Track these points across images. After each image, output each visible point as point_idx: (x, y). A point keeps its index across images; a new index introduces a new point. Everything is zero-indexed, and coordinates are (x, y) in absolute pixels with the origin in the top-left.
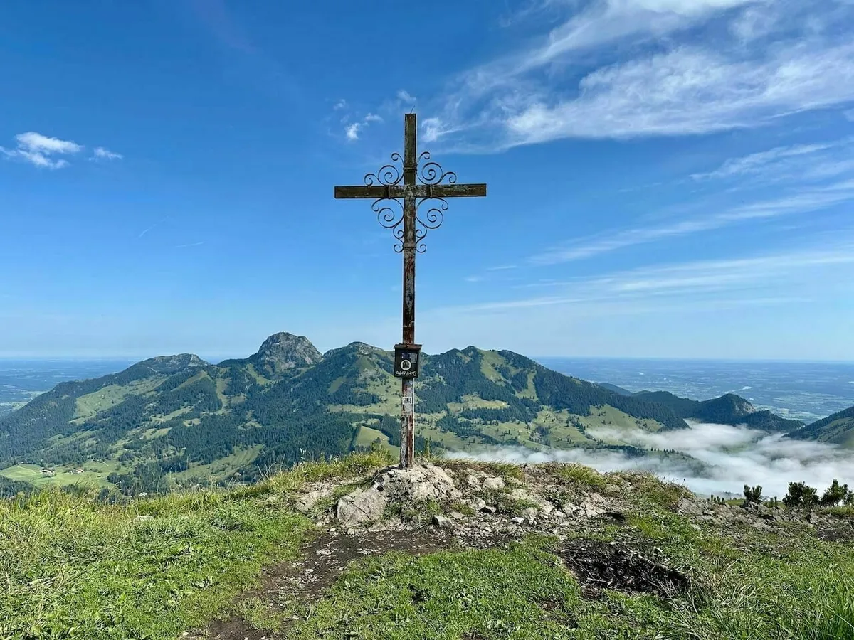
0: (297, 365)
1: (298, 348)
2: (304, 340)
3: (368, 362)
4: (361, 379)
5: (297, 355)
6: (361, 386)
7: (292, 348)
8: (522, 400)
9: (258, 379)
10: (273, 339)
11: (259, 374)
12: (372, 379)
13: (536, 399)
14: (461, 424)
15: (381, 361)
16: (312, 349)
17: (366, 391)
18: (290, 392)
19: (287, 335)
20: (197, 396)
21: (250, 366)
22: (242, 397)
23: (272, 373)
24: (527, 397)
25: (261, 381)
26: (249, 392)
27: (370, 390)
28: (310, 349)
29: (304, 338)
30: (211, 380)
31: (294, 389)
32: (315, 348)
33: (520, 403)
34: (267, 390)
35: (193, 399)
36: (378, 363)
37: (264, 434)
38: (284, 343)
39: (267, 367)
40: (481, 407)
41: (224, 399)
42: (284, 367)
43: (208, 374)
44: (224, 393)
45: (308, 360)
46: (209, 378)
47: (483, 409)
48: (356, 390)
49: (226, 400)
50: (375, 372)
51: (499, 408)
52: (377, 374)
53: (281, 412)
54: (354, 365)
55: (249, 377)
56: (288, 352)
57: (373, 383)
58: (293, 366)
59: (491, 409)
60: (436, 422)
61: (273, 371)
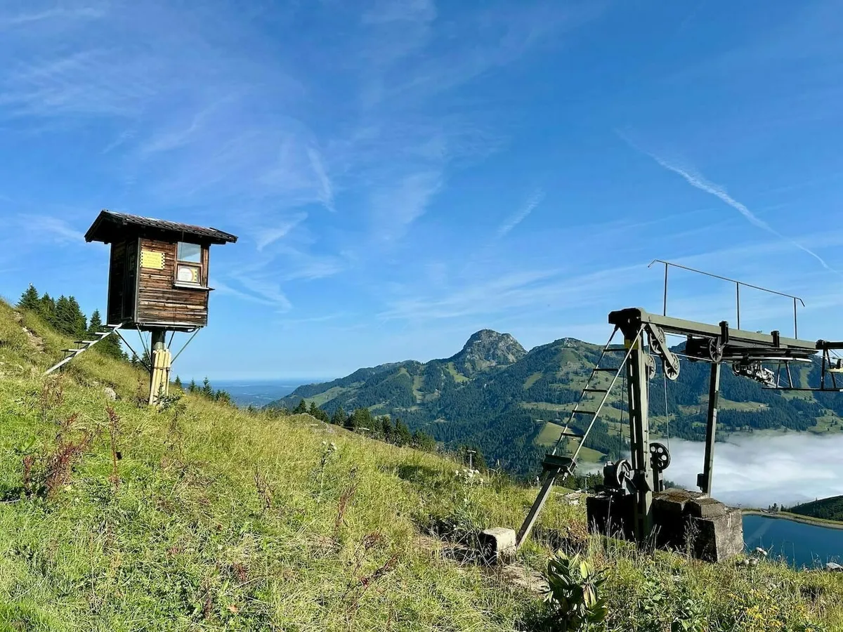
0: (499, 363)
1: (500, 345)
2: (508, 337)
3: (572, 354)
4: (562, 373)
5: (499, 353)
6: (562, 381)
7: (494, 344)
8: (791, 402)
9: (456, 376)
10: (476, 336)
11: (458, 372)
12: (576, 373)
13: (814, 401)
14: (695, 430)
15: (589, 354)
16: (518, 347)
17: (567, 387)
18: (483, 389)
19: (489, 332)
20: (393, 392)
21: (450, 364)
22: (436, 394)
23: (471, 372)
24: (800, 398)
25: (459, 378)
26: (444, 389)
27: (573, 386)
28: (514, 347)
29: (508, 336)
30: (410, 377)
31: (487, 385)
32: (520, 346)
33: (788, 404)
34: (462, 387)
35: (388, 394)
36: (586, 357)
37: (445, 430)
38: (486, 340)
39: (468, 365)
40: (726, 409)
41: (418, 396)
42: (484, 365)
43: (407, 371)
44: (420, 390)
45: (511, 358)
46: (408, 375)
47: (728, 410)
48: (555, 385)
49: (420, 397)
50: (579, 365)
51: (755, 410)
52: (582, 368)
53: (471, 408)
54: (555, 359)
55: (447, 374)
56: (489, 350)
57: (576, 378)
58: (494, 364)
59: (742, 412)
60: (658, 426)
61: (473, 369)
